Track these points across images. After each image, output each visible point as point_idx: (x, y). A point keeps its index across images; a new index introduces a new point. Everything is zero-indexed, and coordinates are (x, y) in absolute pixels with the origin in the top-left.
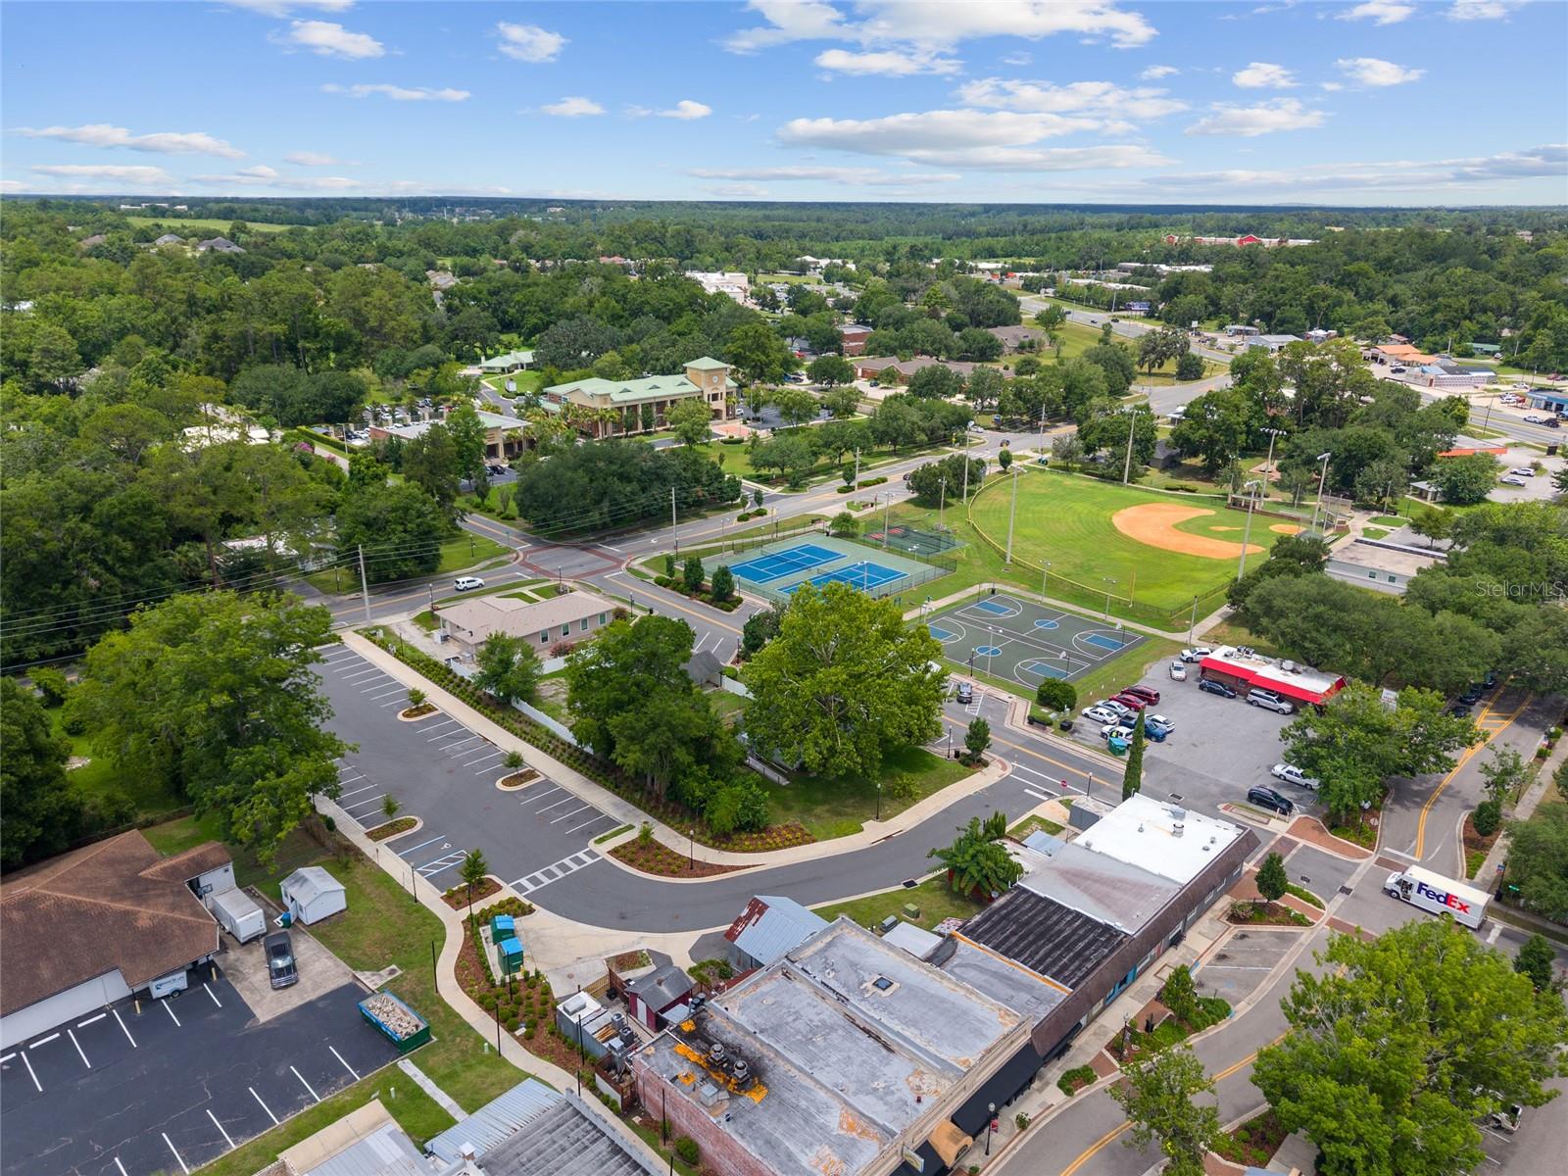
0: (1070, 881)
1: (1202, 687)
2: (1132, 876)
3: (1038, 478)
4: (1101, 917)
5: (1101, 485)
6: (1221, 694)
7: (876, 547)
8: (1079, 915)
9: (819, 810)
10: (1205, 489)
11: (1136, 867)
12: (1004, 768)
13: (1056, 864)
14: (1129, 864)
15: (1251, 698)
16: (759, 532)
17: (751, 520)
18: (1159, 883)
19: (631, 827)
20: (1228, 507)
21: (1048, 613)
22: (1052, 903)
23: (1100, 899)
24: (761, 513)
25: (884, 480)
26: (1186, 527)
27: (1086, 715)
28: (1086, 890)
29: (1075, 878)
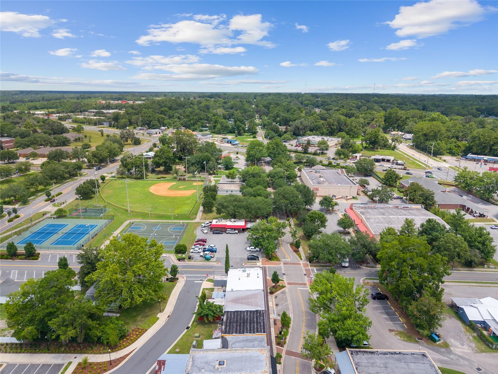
0: (235, 303)
1: (213, 233)
2: (249, 293)
3: (116, 182)
4: (253, 309)
5: (138, 181)
6: (219, 233)
7: (78, 218)
8: (247, 311)
9: (139, 318)
10: (168, 177)
11: (248, 290)
12: (183, 278)
13: (228, 300)
14: (246, 290)
15: (227, 232)
16: (22, 225)
17: (15, 220)
18: (256, 292)
19: (70, 363)
20: (178, 181)
21: (155, 225)
22: (238, 312)
23: (248, 304)
24: (17, 217)
25: (61, 193)
26: (171, 188)
27: (192, 252)
28: (242, 303)
29: (236, 301)
